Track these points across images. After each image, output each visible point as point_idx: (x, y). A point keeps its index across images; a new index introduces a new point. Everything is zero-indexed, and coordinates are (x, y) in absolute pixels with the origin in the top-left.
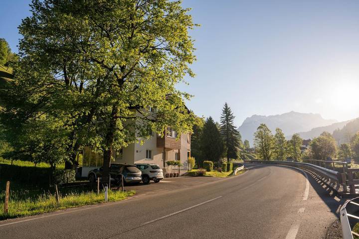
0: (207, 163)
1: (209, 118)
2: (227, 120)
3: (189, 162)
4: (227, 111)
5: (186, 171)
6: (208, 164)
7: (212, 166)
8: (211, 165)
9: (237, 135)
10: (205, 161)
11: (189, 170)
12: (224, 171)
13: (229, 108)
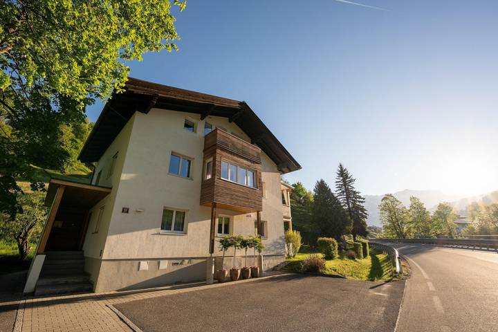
0: (324, 241)
1: (319, 181)
2: (345, 184)
3: (288, 240)
4: (343, 173)
5: (283, 260)
6: (326, 244)
7: (337, 247)
8: (334, 245)
9: (362, 202)
10: (320, 239)
11: (289, 257)
12: (359, 257)
13: (345, 170)
